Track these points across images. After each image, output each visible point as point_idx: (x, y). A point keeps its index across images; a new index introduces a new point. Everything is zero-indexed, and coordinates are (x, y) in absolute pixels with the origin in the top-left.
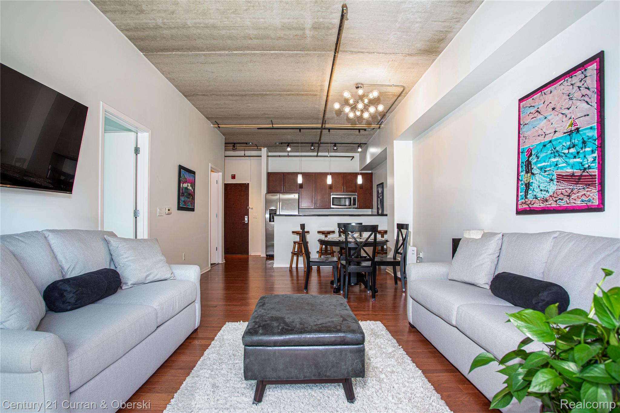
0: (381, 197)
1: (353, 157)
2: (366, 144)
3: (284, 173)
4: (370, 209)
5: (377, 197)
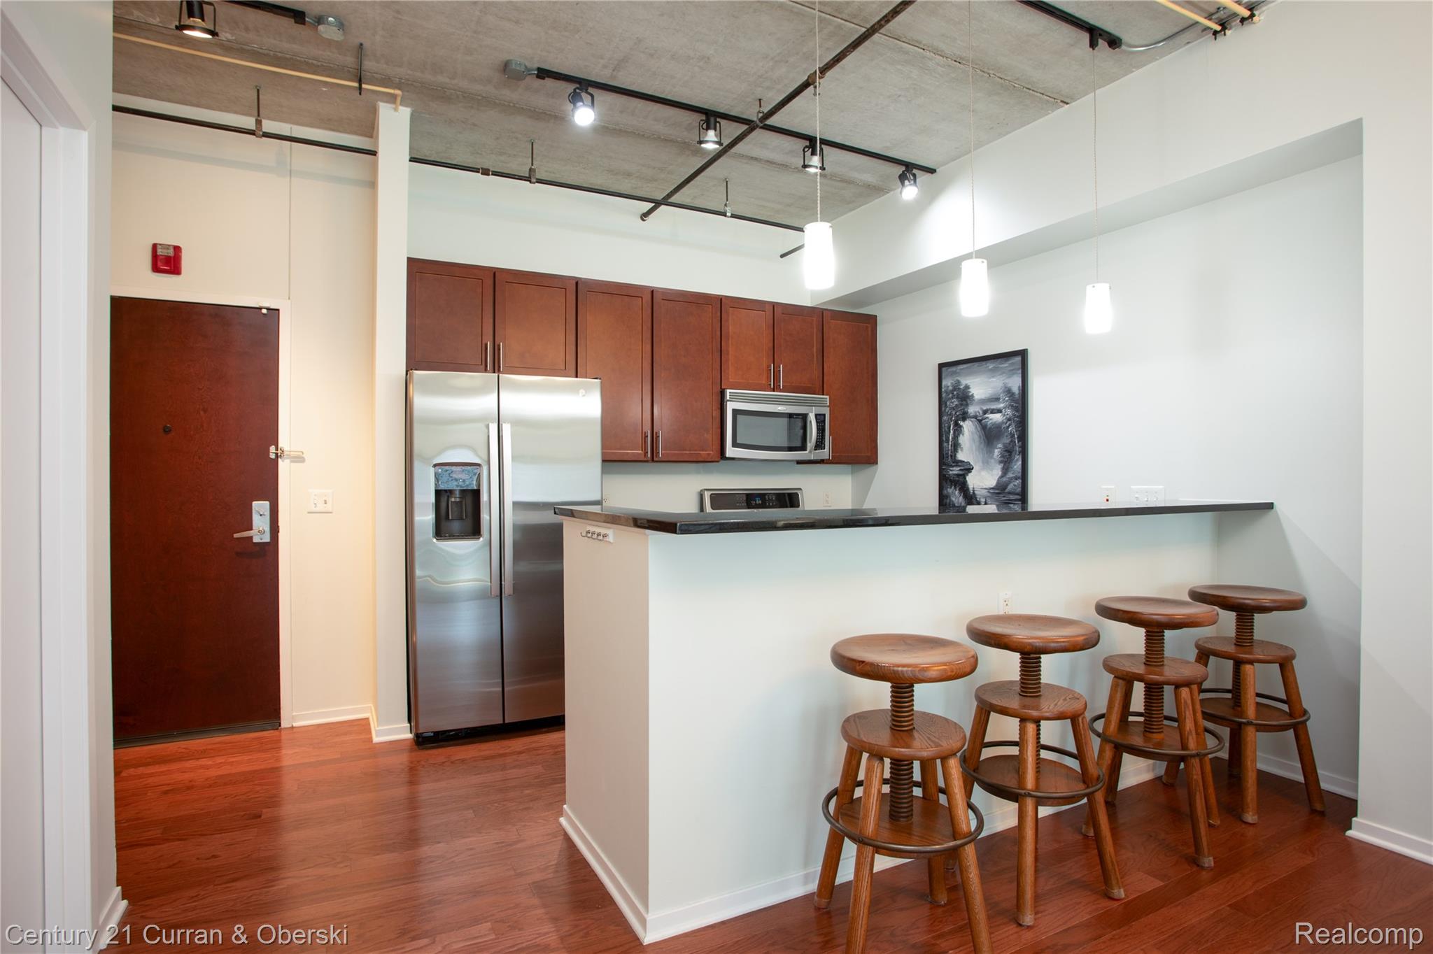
0: (995, 418)
2: (933, 171)
3: (494, 273)
4: (870, 463)
5: (945, 418)
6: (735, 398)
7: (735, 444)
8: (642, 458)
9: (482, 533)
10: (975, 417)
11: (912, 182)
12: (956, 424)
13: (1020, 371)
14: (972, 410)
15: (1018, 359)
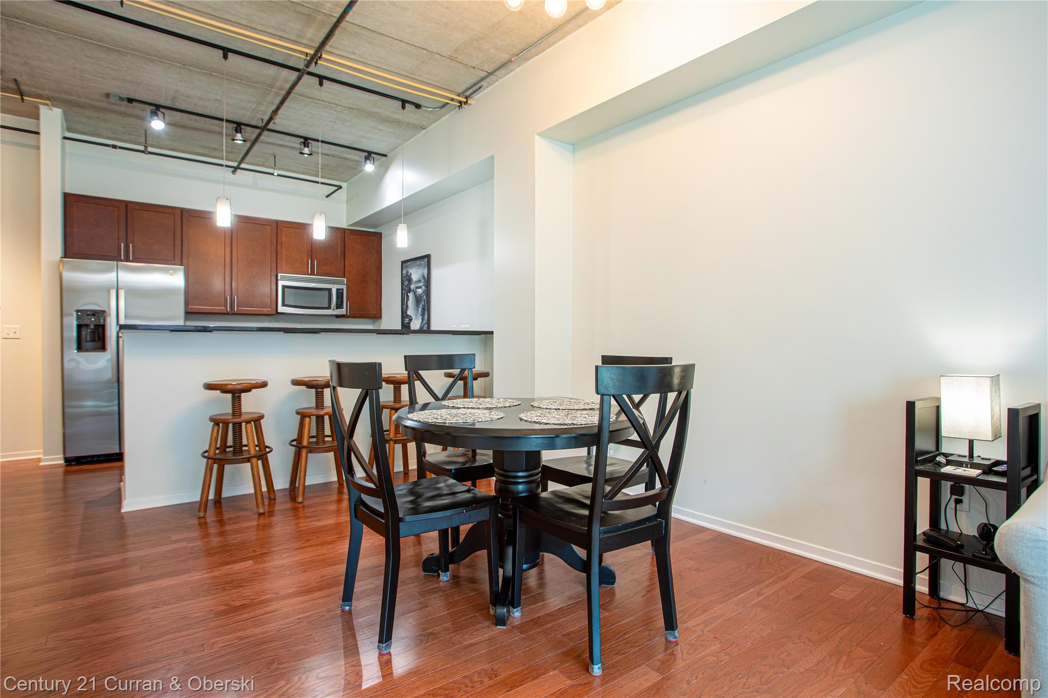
0: (420, 291)
1: (340, 187)
2: (385, 156)
3: (127, 204)
4: (376, 318)
5: (403, 292)
6: (283, 279)
7: (284, 305)
8: (225, 312)
9: (106, 348)
10: (413, 291)
11: (372, 162)
12: (407, 295)
13: (427, 266)
14: (413, 287)
15: (426, 260)
